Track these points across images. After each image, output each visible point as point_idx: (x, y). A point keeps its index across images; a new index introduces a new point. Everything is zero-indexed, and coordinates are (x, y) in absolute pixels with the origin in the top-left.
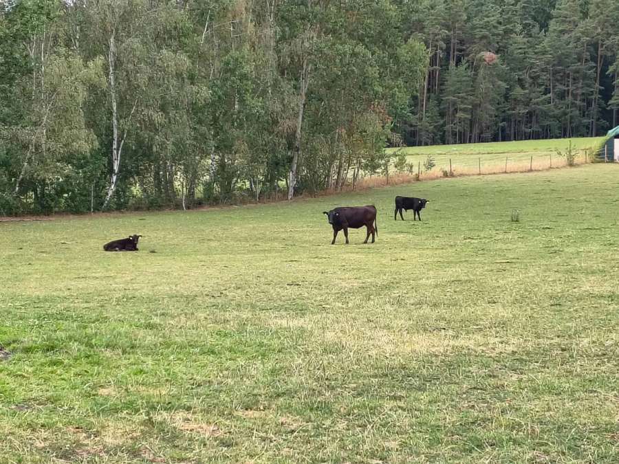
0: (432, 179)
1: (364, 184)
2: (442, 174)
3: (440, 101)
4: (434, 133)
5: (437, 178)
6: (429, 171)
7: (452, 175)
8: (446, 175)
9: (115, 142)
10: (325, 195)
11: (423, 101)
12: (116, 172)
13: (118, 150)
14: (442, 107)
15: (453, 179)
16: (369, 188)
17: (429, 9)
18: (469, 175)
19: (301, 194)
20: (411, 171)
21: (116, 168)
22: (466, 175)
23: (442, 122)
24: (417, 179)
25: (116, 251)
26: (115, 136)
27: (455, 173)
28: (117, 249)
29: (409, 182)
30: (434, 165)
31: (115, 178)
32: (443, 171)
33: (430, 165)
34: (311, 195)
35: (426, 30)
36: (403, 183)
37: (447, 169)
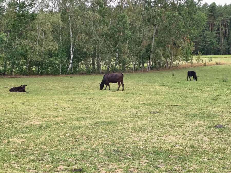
0: (211, 65)
1: (181, 66)
2: (215, 63)
3: (228, 40)
4: (226, 51)
5: (213, 65)
6: (210, 63)
7: (220, 64)
8: (217, 64)
9: (71, 48)
10: (163, 70)
11: (222, 40)
12: (72, 59)
13: (72, 50)
14: (228, 42)
15: (220, 65)
16: (183, 68)
17: (224, 9)
18: (227, 64)
19: (153, 69)
20: (203, 62)
21: (72, 58)
22: (226, 64)
23: (228, 47)
24: (205, 65)
25: (14, 92)
26: (71, 45)
27: (221, 63)
28: (15, 91)
29: (201, 66)
30: (212, 60)
31: (71, 62)
32: (216, 62)
33: (211, 60)
34: (157, 70)
35: (223, 16)
36: (199, 66)
37: (218, 62)
